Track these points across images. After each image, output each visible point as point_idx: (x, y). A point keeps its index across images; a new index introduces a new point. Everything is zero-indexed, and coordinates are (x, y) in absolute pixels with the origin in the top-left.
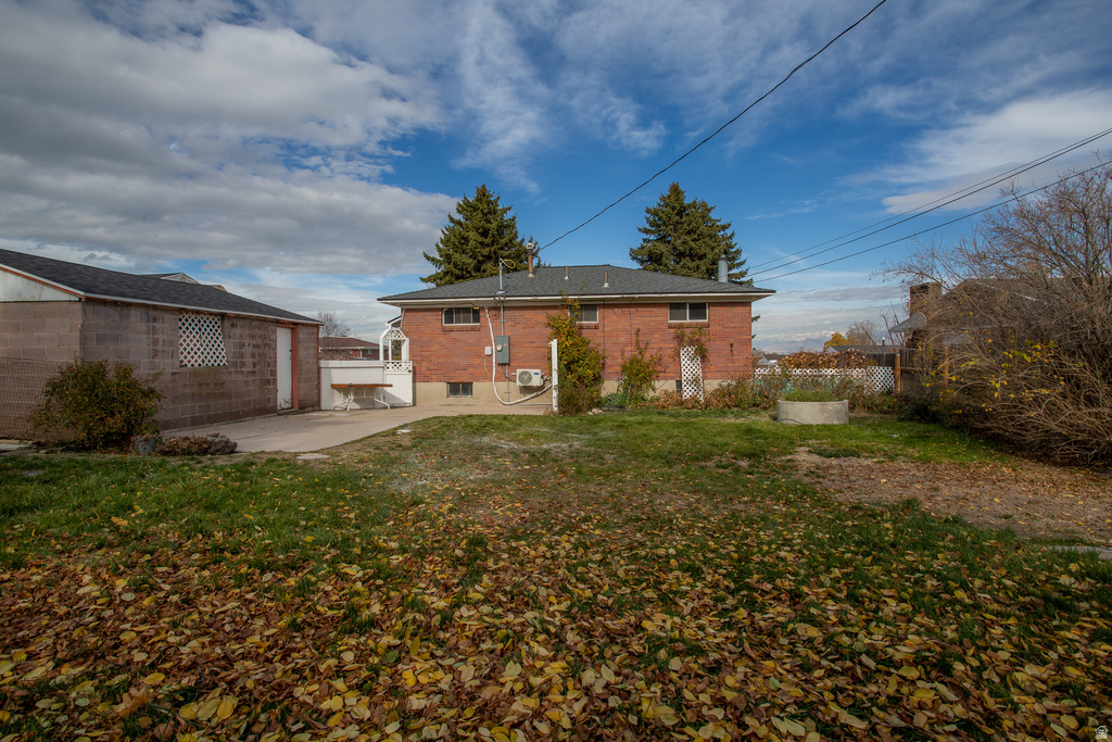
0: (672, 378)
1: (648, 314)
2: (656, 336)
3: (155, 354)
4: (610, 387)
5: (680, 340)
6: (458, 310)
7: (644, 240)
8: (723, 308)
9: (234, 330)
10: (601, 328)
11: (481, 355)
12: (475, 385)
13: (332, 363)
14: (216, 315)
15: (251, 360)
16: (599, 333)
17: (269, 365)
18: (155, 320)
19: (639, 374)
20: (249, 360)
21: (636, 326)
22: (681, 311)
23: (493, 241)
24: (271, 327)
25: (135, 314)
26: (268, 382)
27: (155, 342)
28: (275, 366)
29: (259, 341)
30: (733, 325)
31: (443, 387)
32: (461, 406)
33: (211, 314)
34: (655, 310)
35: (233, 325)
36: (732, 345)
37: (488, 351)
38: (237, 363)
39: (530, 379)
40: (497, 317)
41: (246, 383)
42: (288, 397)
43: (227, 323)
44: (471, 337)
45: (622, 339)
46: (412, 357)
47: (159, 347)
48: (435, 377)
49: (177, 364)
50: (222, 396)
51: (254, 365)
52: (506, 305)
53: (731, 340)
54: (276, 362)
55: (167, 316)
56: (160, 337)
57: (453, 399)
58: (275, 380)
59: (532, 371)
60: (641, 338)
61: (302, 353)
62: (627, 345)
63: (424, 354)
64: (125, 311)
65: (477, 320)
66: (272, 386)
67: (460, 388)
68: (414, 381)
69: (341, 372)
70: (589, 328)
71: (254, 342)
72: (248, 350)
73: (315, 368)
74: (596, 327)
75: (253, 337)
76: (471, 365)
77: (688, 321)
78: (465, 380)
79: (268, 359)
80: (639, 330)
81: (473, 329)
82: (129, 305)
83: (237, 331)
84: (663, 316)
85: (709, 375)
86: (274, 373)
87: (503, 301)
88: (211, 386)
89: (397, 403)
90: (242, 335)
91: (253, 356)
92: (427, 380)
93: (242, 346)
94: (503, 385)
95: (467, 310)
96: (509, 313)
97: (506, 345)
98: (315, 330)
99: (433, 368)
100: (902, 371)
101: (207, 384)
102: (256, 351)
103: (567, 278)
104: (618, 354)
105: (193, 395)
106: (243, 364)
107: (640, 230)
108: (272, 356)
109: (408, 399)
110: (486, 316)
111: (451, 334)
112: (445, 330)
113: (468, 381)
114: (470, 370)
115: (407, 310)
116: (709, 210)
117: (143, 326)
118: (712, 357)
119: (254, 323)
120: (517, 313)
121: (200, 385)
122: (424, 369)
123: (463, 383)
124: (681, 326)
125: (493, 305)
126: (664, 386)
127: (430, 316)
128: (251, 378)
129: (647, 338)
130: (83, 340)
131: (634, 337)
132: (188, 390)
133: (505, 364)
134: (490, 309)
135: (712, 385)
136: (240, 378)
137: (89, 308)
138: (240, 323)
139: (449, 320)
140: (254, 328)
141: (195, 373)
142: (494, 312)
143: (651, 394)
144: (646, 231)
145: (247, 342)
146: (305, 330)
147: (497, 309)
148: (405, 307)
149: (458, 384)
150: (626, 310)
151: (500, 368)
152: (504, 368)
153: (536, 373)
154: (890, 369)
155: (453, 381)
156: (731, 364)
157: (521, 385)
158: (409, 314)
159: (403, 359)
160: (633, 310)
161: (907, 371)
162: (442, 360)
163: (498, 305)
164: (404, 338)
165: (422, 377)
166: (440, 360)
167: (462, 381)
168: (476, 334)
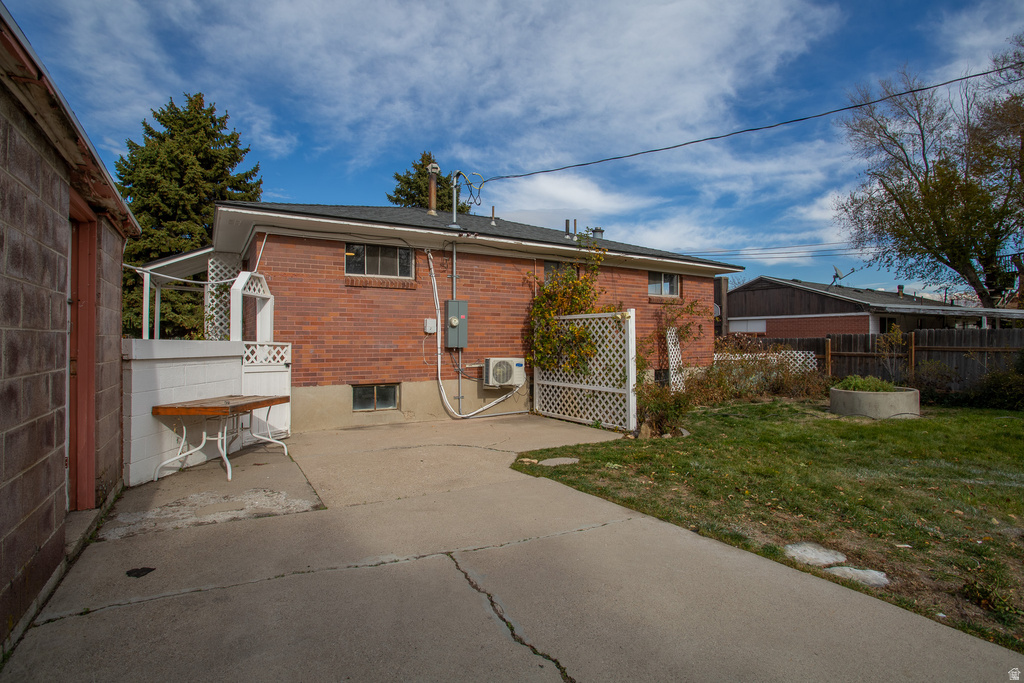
0: (651, 367)
5: (658, 318)
6: (373, 249)
8: (693, 283)
11: (417, 333)
12: (409, 390)
21: (619, 298)
22: (657, 282)
30: (701, 303)
31: (343, 394)
32: (377, 429)
34: (637, 278)
36: (699, 327)
37: (429, 325)
39: (509, 374)
44: (399, 301)
46: (281, 333)
48: (329, 374)
52: (460, 250)
53: (699, 321)
57: (363, 416)
59: (513, 361)
63: (306, 328)
65: (405, 271)
67: (374, 394)
68: (294, 385)
76: (398, 352)
77: (663, 295)
78: (388, 378)
80: (621, 303)
81: (405, 287)
84: (643, 286)
92: (312, 380)
94: (454, 384)
95: (389, 250)
96: (467, 263)
97: (464, 316)
99: (326, 356)
100: (833, 355)
103: (493, 223)
110: (427, 264)
111: (363, 292)
112: (351, 285)
113: (392, 380)
114: (397, 360)
115: (273, 236)
118: (686, 343)
120: (475, 265)
122: (305, 360)
123: (380, 385)
124: (659, 302)
125: (439, 247)
127: (322, 256)
133: (457, 350)
134: (431, 251)
139: (355, 265)
142: (443, 259)
147: (448, 253)
148: (268, 231)
149: (371, 386)
150: (609, 275)
151: (448, 356)
152: (455, 356)
153: (519, 365)
154: (812, 353)
155: (362, 381)
156: (699, 349)
157: (497, 384)
158: (275, 246)
159: (260, 339)
160: (616, 276)
161: (840, 356)
162: (344, 342)
163: (448, 248)
164: (268, 294)
165: (303, 376)
166: (341, 342)
167: (378, 380)
168: (408, 296)
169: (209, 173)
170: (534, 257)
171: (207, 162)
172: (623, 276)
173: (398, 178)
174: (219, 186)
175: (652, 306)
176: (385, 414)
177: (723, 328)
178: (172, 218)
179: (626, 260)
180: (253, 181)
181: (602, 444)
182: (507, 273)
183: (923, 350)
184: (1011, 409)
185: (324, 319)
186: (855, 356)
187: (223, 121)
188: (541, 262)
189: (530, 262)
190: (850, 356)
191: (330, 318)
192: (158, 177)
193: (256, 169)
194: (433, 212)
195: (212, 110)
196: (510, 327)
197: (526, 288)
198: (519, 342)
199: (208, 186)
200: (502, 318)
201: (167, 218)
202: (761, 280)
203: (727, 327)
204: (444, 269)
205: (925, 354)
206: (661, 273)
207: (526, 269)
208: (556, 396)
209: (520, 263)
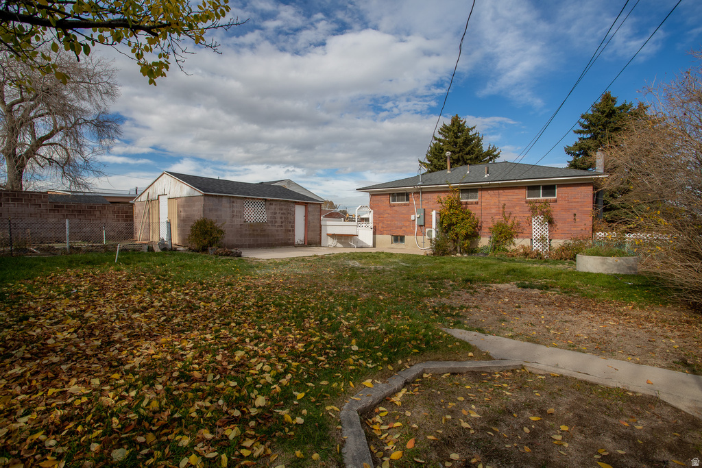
0: (528, 237)
1: (510, 194)
2: (516, 208)
3: (233, 216)
4: (484, 242)
5: (534, 211)
6: (399, 194)
7: (580, 139)
8: (568, 188)
9: (271, 206)
10: (479, 203)
11: (409, 220)
12: (407, 238)
13: (328, 223)
14: (263, 199)
15: (280, 220)
16: (478, 207)
17: (290, 223)
18: (233, 202)
19: (504, 234)
20: (279, 220)
21: (503, 202)
22: (536, 191)
23: (461, 150)
24: (292, 205)
25: (224, 200)
26: (290, 231)
27: (233, 212)
28: (294, 223)
29: (285, 211)
30: (576, 200)
31: (388, 238)
32: (398, 248)
33: (260, 199)
34: (516, 191)
35: (271, 204)
36: (575, 215)
37: (413, 217)
38: (273, 221)
40: (418, 198)
41: (277, 231)
42: (302, 238)
43: (268, 203)
44: (404, 210)
45: (493, 211)
47: (235, 214)
48: (385, 232)
49: (243, 220)
50: (264, 236)
51: (282, 222)
52: (423, 190)
53: (575, 211)
54: (294, 221)
55: (238, 201)
56: (235, 209)
57: (395, 245)
58: (294, 230)
60: (506, 210)
61: (310, 218)
62: (496, 214)
63: (380, 219)
64: (220, 199)
65: (408, 200)
66: (291, 233)
67: (399, 239)
68: (374, 233)
69: (333, 227)
70: (472, 203)
71: (282, 212)
72: (278, 216)
73: (318, 225)
74: (477, 203)
75: (281, 209)
76: (404, 226)
77: (541, 198)
78: (401, 234)
79: (290, 220)
80: (505, 205)
81: (405, 205)
82: (222, 196)
83: (273, 207)
84: (523, 195)
85: (556, 236)
86: (293, 227)
87: (421, 189)
88: (259, 231)
89: (364, 245)
90: (275, 209)
91: (281, 218)
92: (382, 233)
93: (275, 213)
94: (420, 238)
95: (402, 194)
96: (425, 196)
97: (422, 214)
98: (319, 206)
99: (385, 227)
101: (257, 230)
102: (283, 216)
103: (468, 172)
104: (490, 221)
105: (250, 234)
106: (276, 222)
107: (575, 132)
108: (292, 218)
109: (370, 243)
110: (412, 197)
111: (394, 208)
112: (391, 206)
113: (403, 235)
114: (404, 228)
115: (372, 195)
116: (646, 108)
117: (228, 205)
118: (559, 225)
119: (282, 203)
120: (429, 195)
121: (254, 230)
122: (380, 228)
123: (400, 236)
124: (536, 202)
125: (416, 191)
126: (520, 243)
127: (383, 198)
128: (279, 229)
129: (511, 210)
130: (204, 210)
131: (501, 209)
132: (247, 232)
133: (422, 226)
134: (415, 193)
135: (557, 243)
136: (274, 228)
137: (206, 198)
138: (274, 203)
139: (394, 201)
140: (282, 205)
141: (251, 225)
142: (416, 195)
143: (512, 247)
144: (580, 132)
145: (278, 212)
146: (312, 206)
147: (418, 193)
148: (371, 193)
149: (397, 236)
151: (419, 228)
155: (395, 235)
156: (574, 229)
160: (501, 191)
163: (419, 191)
164: (371, 210)
165: (379, 232)
166: (389, 223)
167: (398, 234)
168: (407, 208)
172: (505, 191)
176: (402, 245)
185: (384, 216)
191: (386, 216)
194: (449, 172)
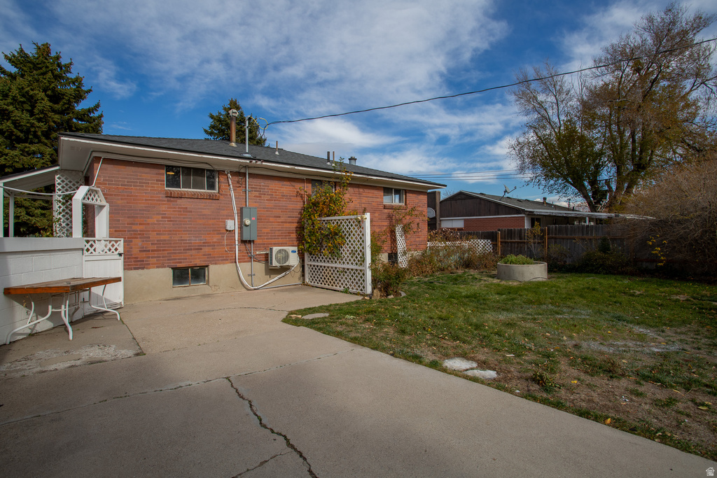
0: (386, 251)
1: (370, 195)
6: (188, 171)
11: (220, 231)
12: (214, 271)
21: (363, 205)
22: (389, 195)
31: (165, 274)
34: (376, 192)
36: (418, 224)
37: (229, 225)
39: (287, 258)
40: (241, 185)
44: (206, 208)
46: (115, 231)
48: (154, 260)
52: (252, 170)
57: (180, 290)
59: (290, 249)
63: (134, 227)
65: (211, 186)
67: (189, 273)
76: (206, 244)
77: (394, 203)
78: (199, 262)
81: (211, 197)
84: (380, 197)
94: (248, 266)
95: (199, 172)
96: (256, 182)
97: (254, 218)
99: (151, 247)
100: (501, 242)
109: (120, 298)
110: (229, 182)
111: (179, 201)
112: (170, 196)
113: (203, 265)
114: (206, 250)
115: (107, 160)
118: (409, 235)
120: (262, 183)
123: (194, 268)
124: (391, 207)
125: (236, 170)
127: (147, 175)
133: (250, 242)
134: (230, 173)
139: (173, 182)
142: (238, 178)
147: (242, 173)
148: (103, 156)
149: (186, 269)
150: (356, 190)
151: (243, 246)
152: (248, 246)
153: (293, 252)
154: (489, 241)
155: (179, 265)
156: (417, 239)
157: (278, 265)
158: (109, 167)
159: (98, 236)
160: (361, 190)
161: (506, 242)
162: (166, 237)
163: (243, 171)
164: (104, 203)
165: (133, 262)
166: (162, 237)
167: (192, 264)
168: (214, 204)
169: (57, 107)
170: (305, 177)
171: (55, 97)
172: (366, 191)
173: (212, 117)
174: (66, 117)
175: (386, 210)
176: (199, 288)
177: (437, 225)
178: (25, 141)
179: (368, 179)
180: (96, 114)
181: (347, 304)
182: (286, 188)
183: (552, 238)
184: (596, 273)
185: (149, 221)
186: (514, 243)
187: (68, 67)
188: (309, 181)
189: (302, 181)
190: (511, 243)
191: (155, 219)
192: (11, 108)
193: (97, 106)
194: (234, 144)
195: (58, 58)
196: (288, 225)
197: (299, 198)
198: (294, 236)
199: (57, 117)
200: (282, 219)
201: (19, 140)
202: (461, 194)
203: (440, 224)
204: (239, 185)
205: (553, 240)
206: (392, 189)
207: (298, 186)
208: (319, 272)
209: (294, 182)
